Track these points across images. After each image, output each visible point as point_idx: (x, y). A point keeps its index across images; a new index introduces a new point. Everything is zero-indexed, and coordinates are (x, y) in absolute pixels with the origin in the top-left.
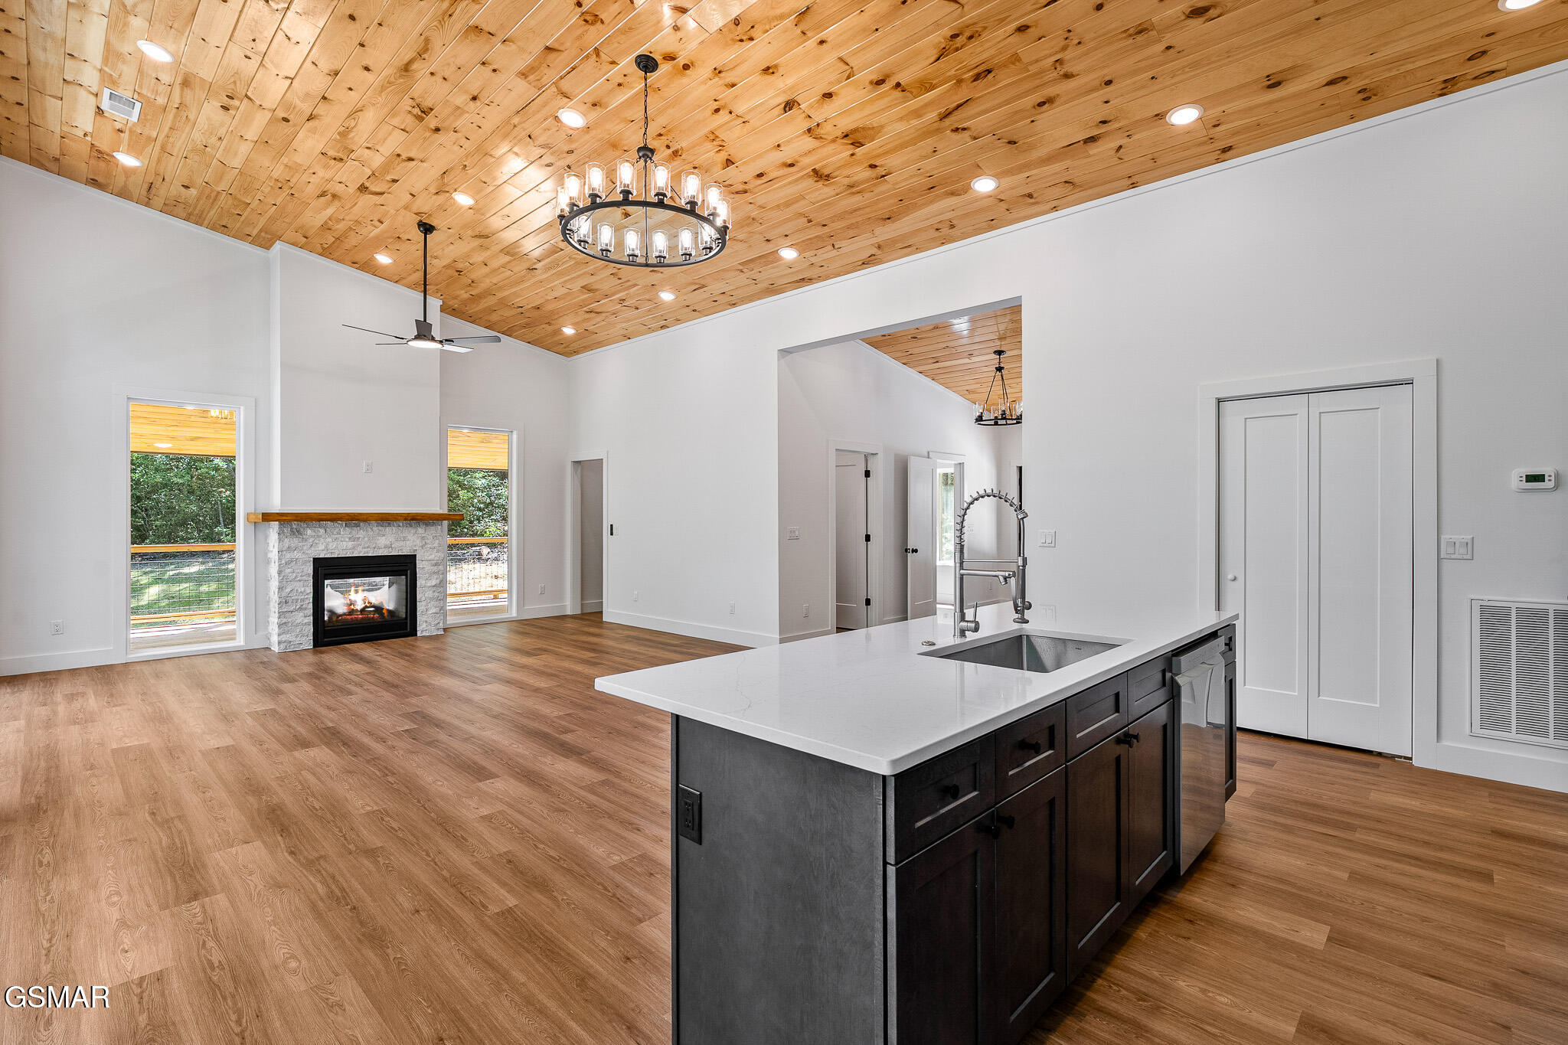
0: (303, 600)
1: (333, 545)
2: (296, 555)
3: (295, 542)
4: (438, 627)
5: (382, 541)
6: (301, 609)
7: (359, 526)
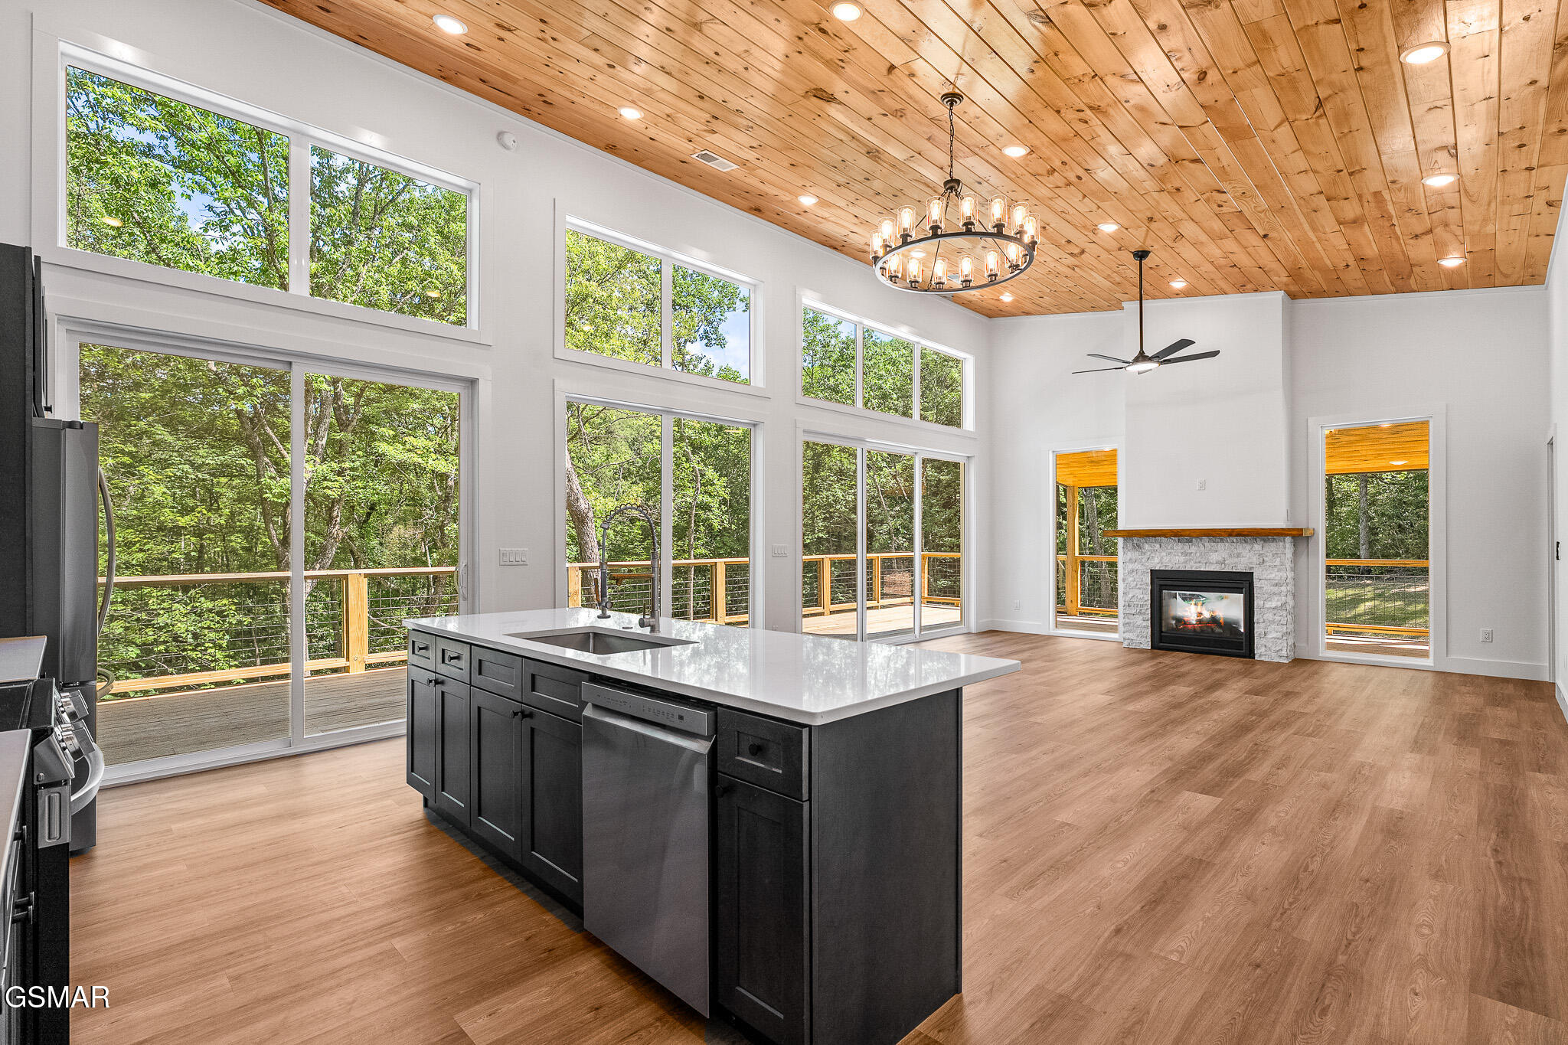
0: (1142, 606)
1: (1166, 559)
2: (1136, 566)
3: (1136, 555)
4: (1279, 653)
5: (1214, 557)
6: (1140, 613)
7: (1191, 541)
